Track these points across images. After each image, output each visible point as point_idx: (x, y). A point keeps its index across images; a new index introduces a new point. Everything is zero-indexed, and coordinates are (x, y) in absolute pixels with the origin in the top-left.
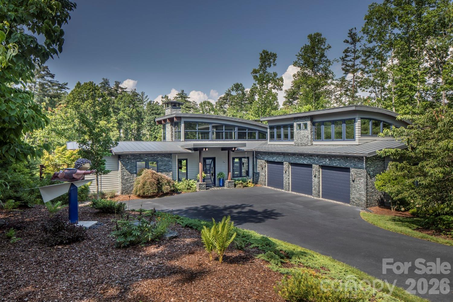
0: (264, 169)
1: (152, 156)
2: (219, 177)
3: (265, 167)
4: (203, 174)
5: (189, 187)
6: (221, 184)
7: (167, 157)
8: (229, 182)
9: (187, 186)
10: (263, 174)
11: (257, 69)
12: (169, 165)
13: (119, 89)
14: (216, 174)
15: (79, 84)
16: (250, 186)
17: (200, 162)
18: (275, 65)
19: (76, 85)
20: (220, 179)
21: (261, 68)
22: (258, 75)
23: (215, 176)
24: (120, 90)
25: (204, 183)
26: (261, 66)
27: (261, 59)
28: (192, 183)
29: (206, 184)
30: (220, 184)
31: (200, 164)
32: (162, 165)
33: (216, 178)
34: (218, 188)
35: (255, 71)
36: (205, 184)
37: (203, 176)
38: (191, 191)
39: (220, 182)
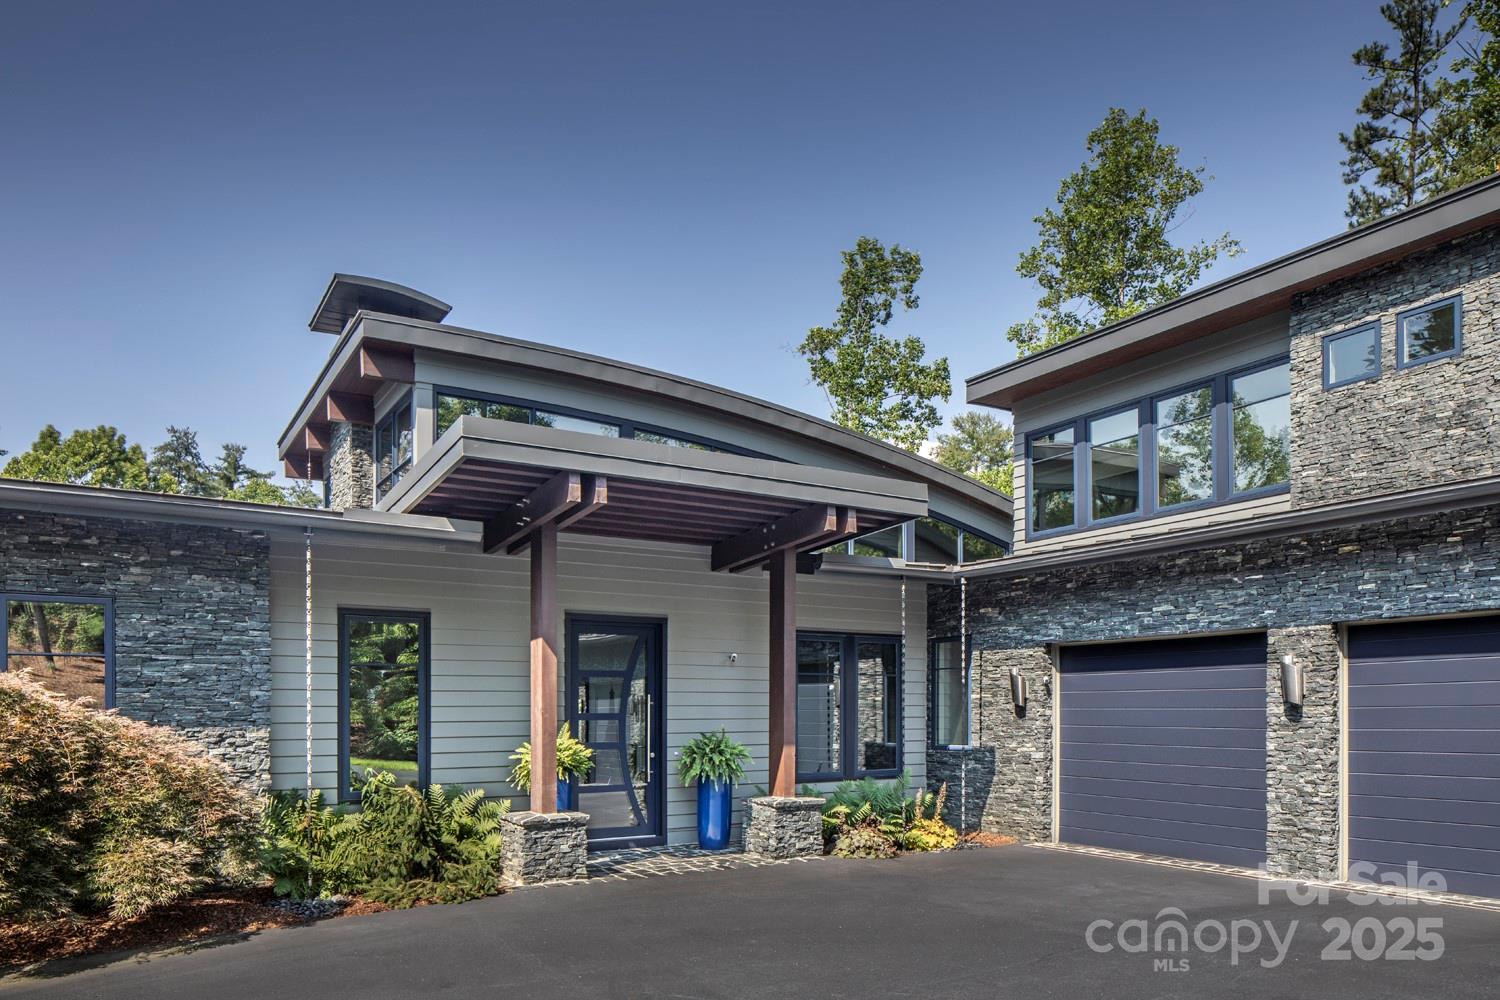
0: (1033, 710)
1: (50, 550)
2: (695, 771)
3: (1049, 693)
4: (564, 740)
5: (424, 857)
6: (713, 832)
7: (214, 574)
8: (783, 809)
9: (406, 844)
10: (1028, 748)
11: (827, 325)
12: (234, 648)
13: (241, 477)
14: (674, 755)
15: (50, 437)
16: (932, 840)
17: (534, 636)
18: (911, 304)
19: (37, 439)
20: (702, 787)
21: (846, 323)
22: (832, 355)
23: (660, 764)
24: (246, 483)
25: (568, 816)
26: (849, 312)
27: (848, 280)
28: (467, 820)
29: (590, 833)
30: (700, 829)
31: (537, 646)
32: (160, 644)
33: (671, 781)
34: (695, 864)
35: (820, 341)
36: (576, 824)
37: (564, 756)
38: (440, 888)
39: (701, 814)
